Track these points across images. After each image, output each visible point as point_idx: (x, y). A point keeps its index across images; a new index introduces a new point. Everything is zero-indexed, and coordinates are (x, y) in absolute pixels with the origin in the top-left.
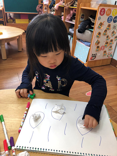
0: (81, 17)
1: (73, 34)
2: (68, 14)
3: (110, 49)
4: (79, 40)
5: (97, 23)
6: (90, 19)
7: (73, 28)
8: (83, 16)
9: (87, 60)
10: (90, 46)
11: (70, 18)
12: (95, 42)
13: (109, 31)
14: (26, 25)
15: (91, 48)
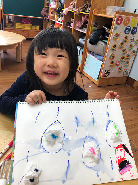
0: (94, 26)
1: (83, 45)
2: (78, 21)
3: (126, 65)
4: (90, 52)
5: (112, 34)
6: (104, 28)
7: (84, 38)
8: (96, 25)
9: (98, 77)
10: (102, 60)
11: (80, 26)
12: (110, 56)
13: (126, 44)
14: (27, 31)
15: (104, 63)
